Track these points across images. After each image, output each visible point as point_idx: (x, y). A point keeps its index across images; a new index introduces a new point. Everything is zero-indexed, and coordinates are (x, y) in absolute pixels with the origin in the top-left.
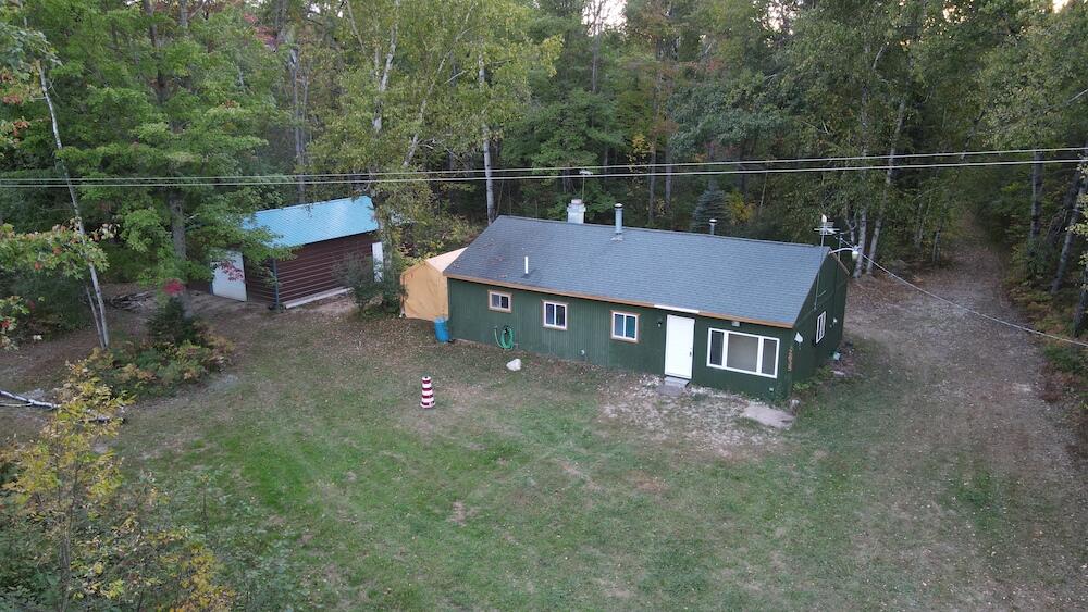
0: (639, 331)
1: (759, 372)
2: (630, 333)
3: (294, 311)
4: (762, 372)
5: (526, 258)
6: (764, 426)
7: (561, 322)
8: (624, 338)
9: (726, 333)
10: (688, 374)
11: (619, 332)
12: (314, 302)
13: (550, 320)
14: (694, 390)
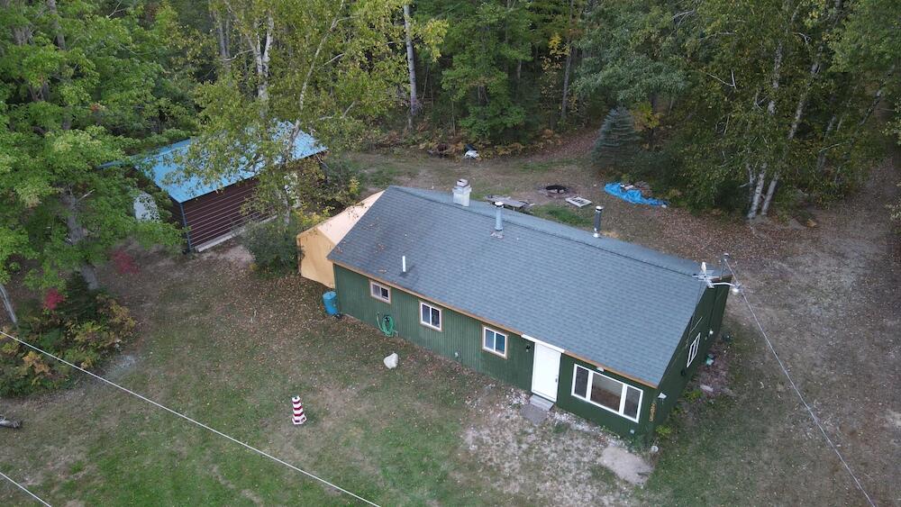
0: (508, 349)
1: (621, 413)
2: (500, 348)
3: (205, 257)
4: (625, 413)
5: (404, 258)
6: (619, 479)
7: (436, 322)
8: (494, 351)
9: (591, 373)
10: (553, 397)
11: (490, 344)
12: (225, 242)
13: (426, 318)
14: (557, 416)
